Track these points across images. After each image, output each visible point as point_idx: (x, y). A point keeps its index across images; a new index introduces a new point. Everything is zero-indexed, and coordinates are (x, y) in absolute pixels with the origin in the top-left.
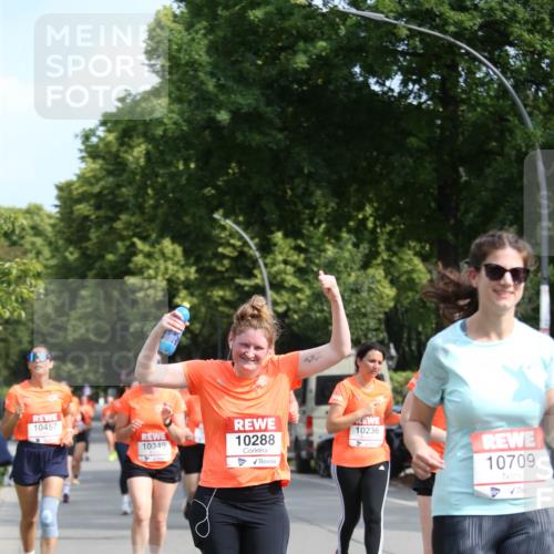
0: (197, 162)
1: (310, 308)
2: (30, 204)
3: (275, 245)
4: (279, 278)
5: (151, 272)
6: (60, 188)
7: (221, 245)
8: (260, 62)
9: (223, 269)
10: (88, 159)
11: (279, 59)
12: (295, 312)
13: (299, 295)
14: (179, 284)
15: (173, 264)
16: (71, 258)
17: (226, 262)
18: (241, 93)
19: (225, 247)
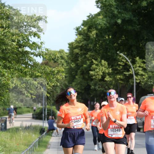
0: (112, 36)
1: (147, 81)
2: (60, 50)
3: (136, 61)
4: (137, 72)
5: (98, 70)
6: (69, 44)
7: (119, 61)
8: (132, 4)
9: (120, 69)
10: (78, 35)
11: (138, 3)
12: (143, 82)
13: (143, 77)
14: (106, 74)
15: (104, 68)
16: (72, 66)
17: (121, 67)
18: (125, 14)
19: (121, 62)
